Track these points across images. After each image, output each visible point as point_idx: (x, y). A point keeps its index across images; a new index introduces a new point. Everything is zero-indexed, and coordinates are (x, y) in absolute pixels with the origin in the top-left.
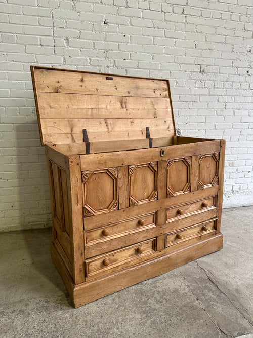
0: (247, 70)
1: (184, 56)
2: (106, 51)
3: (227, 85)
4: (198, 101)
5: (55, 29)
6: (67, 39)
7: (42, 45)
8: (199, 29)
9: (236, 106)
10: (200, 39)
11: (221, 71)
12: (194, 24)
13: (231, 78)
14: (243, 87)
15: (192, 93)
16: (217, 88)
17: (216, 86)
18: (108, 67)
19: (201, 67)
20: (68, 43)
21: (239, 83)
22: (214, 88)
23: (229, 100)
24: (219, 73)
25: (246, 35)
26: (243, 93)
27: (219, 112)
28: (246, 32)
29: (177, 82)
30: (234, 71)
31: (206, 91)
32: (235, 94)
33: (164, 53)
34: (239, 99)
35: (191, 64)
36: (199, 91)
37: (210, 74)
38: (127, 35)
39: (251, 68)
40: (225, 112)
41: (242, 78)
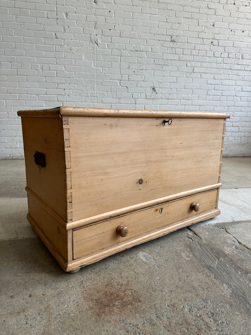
0: (211, 40)
1: (157, 28)
2: (96, 23)
3: (194, 52)
4: (170, 64)
5: (58, 6)
6: (67, 14)
7: (48, 18)
8: (169, 7)
9: (202, 70)
10: (170, 15)
11: (189, 41)
12: (165, 3)
13: (198, 47)
14: (208, 55)
15: (165, 58)
16: (186, 55)
17: (185, 53)
18: (97, 35)
19: (171, 37)
20: (67, 16)
21: (205, 52)
22: (183, 54)
23: (197, 65)
24: (187, 43)
25: (209, 12)
26: (208, 59)
27: (188, 74)
28: (209, 10)
29: (152, 49)
30: (200, 41)
31: (176, 57)
32: (201, 60)
33: (141, 25)
34: (204, 65)
35: (163, 35)
36: (170, 57)
37: (179, 43)
38: (112, 11)
39: (215, 39)
40: (193, 75)
41: (207, 48)
